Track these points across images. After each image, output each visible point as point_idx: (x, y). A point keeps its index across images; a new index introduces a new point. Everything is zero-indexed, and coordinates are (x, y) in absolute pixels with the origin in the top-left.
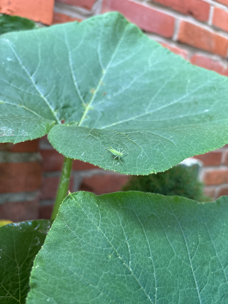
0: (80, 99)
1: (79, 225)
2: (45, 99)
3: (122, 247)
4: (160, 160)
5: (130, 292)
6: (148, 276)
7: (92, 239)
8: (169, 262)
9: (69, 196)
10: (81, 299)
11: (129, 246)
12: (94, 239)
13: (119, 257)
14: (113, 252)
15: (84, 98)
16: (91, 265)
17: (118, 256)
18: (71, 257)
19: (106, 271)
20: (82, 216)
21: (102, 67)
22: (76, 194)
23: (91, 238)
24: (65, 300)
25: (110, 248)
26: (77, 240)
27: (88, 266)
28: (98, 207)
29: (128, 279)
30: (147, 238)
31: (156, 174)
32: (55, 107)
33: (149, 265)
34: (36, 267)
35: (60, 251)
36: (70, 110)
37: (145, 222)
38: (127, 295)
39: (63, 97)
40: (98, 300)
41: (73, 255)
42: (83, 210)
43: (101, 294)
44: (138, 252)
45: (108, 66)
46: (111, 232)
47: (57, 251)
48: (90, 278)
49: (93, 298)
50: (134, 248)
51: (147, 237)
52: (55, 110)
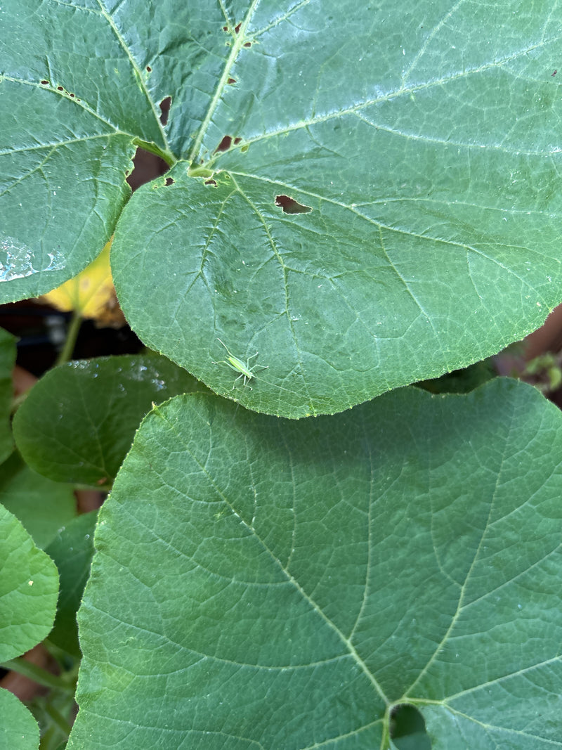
1: (170, 465)
3: (243, 499)
5: (245, 560)
6: (281, 535)
7: (191, 489)
8: (326, 513)
9: (154, 412)
11: (256, 495)
12: (193, 489)
13: (235, 514)
14: (226, 508)
16: (185, 529)
18: (154, 514)
19: (209, 537)
20: (176, 449)
23: (189, 487)
25: (219, 503)
26: (166, 490)
27: (181, 531)
28: (208, 426)
29: (246, 543)
30: (293, 478)
31: (316, 416)
32: (143, 51)
33: (287, 520)
34: (102, 523)
35: (138, 504)
37: (297, 447)
38: (240, 564)
41: (157, 512)
42: (178, 435)
43: (198, 567)
44: (271, 502)
46: (227, 474)
47: (133, 504)
49: (186, 572)
50: (264, 497)
51: (294, 475)
52: (145, 63)
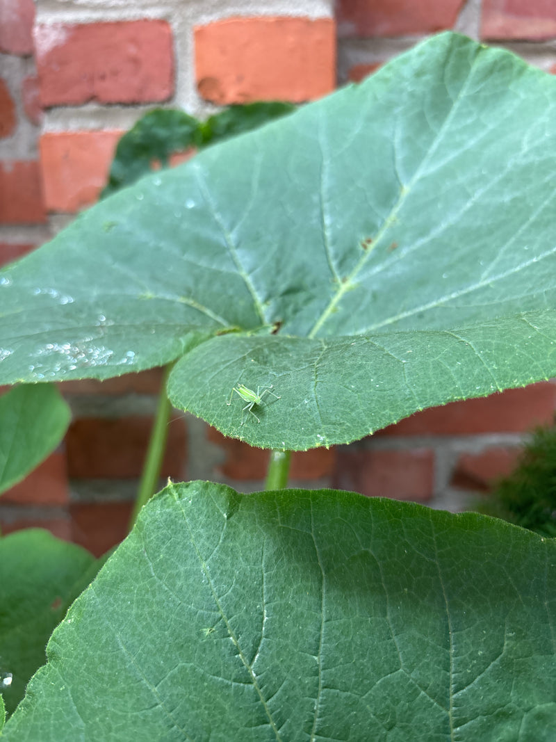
0: (330, 268)
1: (166, 553)
2: (249, 279)
3: (246, 618)
4: (347, 413)
5: (231, 724)
6: (296, 701)
7: (182, 586)
8: (371, 685)
9: (168, 489)
10: (114, 705)
11: (266, 619)
12: (185, 586)
13: (231, 638)
14: (219, 624)
15: (341, 264)
16: (158, 641)
17: (229, 636)
18: (130, 615)
19: (187, 662)
20: (180, 535)
21: (402, 181)
22: (187, 486)
23: (180, 584)
24: (87, 698)
25: (213, 613)
26: (152, 583)
28: (224, 519)
29: (238, 692)
30: (323, 609)
31: (328, 448)
32: (265, 293)
33: (307, 675)
34: (69, 621)
35: (117, 600)
36: (301, 296)
37: (335, 568)
38: (223, 729)
39: (289, 270)
40: (146, 716)
41: (134, 612)
42: (187, 521)
43: (160, 706)
44: (286, 636)
45: (419, 174)
46: (231, 577)
47: (111, 599)
48: (146, 667)
49: (139, 710)
50: (277, 625)
51: (326, 605)
52: (266, 301)
